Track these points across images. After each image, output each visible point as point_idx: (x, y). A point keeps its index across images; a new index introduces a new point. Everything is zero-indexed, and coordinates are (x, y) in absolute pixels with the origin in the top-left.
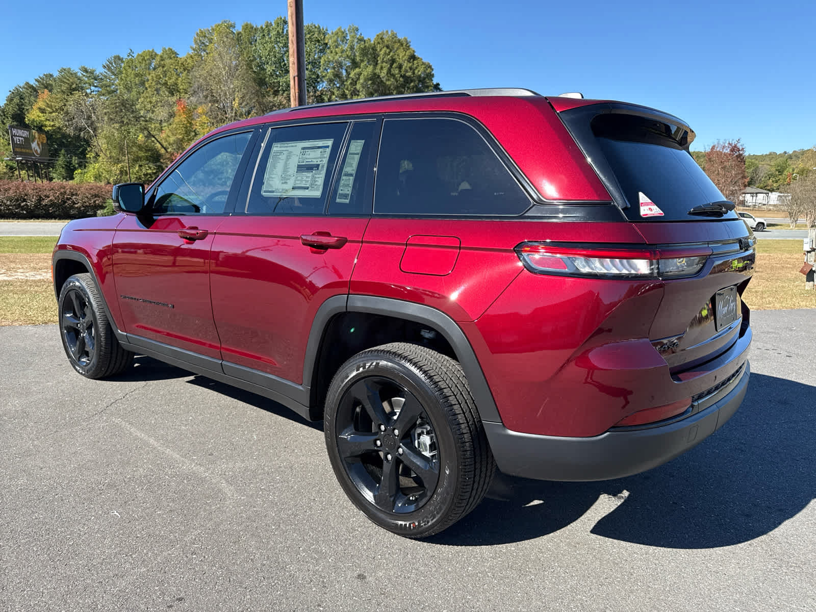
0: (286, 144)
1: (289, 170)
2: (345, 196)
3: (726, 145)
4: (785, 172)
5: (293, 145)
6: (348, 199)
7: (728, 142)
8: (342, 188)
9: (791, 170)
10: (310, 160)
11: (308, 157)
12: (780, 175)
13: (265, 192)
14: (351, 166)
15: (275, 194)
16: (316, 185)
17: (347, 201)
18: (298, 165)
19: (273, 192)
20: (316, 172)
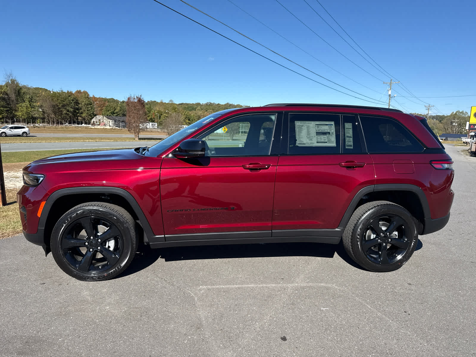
0: (304, 122)
1: (311, 134)
2: (351, 146)
3: (135, 97)
4: (151, 112)
5: (310, 123)
6: (352, 147)
7: (136, 96)
8: (347, 142)
9: (154, 111)
10: (323, 130)
11: (321, 128)
12: (149, 113)
13: (298, 144)
14: (349, 133)
15: (306, 145)
16: (331, 141)
17: (352, 148)
18: (316, 132)
19: (304, 144)
20: (329, 135)
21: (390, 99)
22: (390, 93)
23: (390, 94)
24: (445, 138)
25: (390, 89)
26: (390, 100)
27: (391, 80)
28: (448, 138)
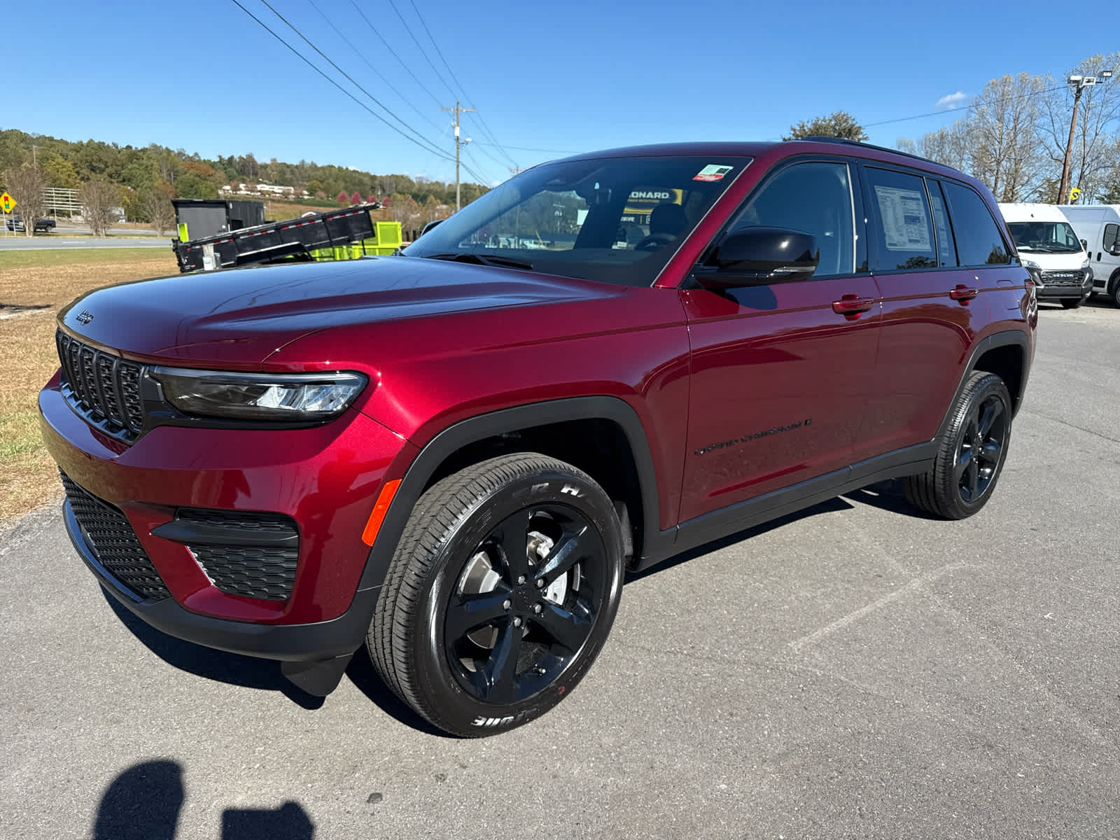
1: (898, 220)
8: (942, 243)
10: (912, 211)
11: (908, 208)
14: (940, 221)
16: (925, 238)
17: (948, 255)
18: (904, 216)
19: (895, 245)
20: (919, 224)
21: (458, 148)
22: (457, 132)
23: (458, 135)
24: (549, 242)
25: (458, 125)
26: (460, 151)
27: (458, 103)
28: (556, 242)
